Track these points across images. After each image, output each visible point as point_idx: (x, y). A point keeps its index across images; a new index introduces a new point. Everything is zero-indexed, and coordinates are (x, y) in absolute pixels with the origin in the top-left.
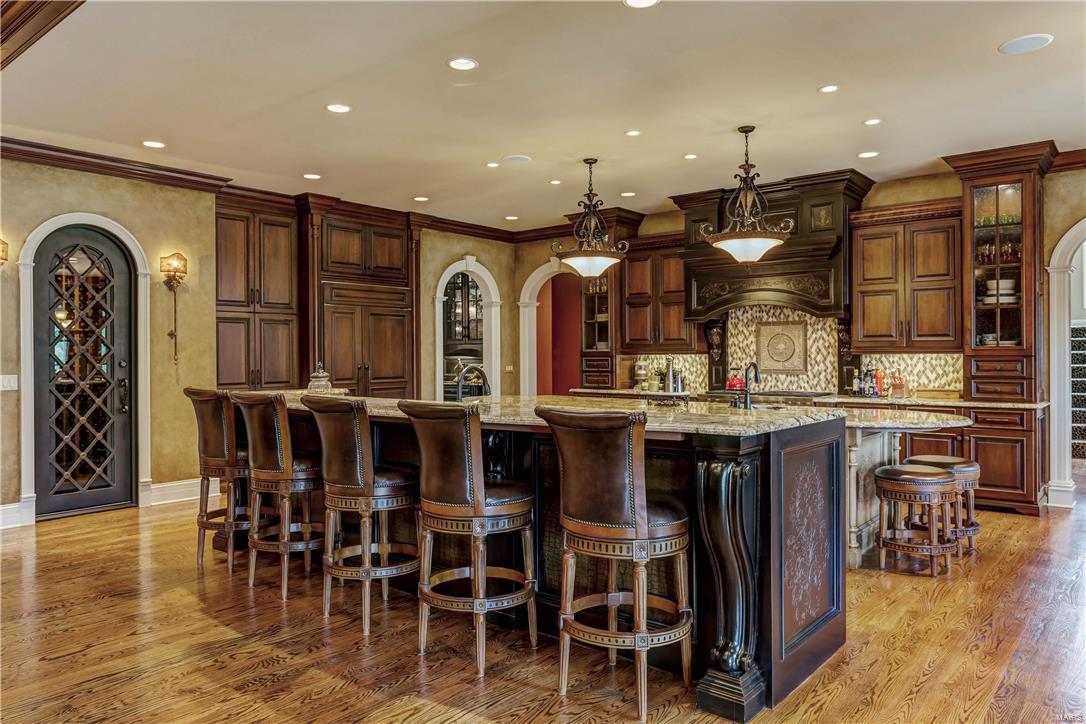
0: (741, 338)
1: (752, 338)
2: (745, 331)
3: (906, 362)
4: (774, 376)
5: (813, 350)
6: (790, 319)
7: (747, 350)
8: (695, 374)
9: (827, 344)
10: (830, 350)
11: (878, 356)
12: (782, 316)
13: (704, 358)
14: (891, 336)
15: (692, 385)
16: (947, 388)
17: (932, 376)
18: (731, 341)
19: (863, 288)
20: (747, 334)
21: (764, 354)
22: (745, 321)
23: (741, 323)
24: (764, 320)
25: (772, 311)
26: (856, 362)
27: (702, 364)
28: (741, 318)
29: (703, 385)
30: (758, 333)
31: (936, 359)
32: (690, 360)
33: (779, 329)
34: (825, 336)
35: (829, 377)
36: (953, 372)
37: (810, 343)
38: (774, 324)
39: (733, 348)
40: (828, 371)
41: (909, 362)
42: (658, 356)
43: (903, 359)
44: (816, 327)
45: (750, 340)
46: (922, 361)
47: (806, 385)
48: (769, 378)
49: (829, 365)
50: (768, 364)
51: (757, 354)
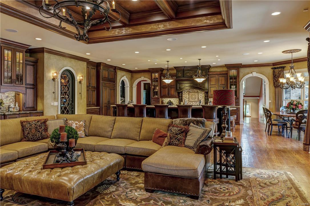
0: (185, 95)
1: (188, 95)
4: (192, 102)
6: (195, 91)
7: (187, 97)
8: (175, 102)
10: (203, 97)
11: (212, 99)
13: (178, 99)
15: (175, 104)
19: (210, 86)
21: (190, 98)
23: (185, 92)
24: (190, 92)
25: (192, 90)
26: (208, 100)
27: (177, 100)
30: (189, 94)
32: (174, 99)
33: (193, 93)
34: (202, 95)
37: (199, 96)
39: (184, 97)
44: (200, 93)
49: (203, 100)
50: (191, 100)
51: (189, 98)
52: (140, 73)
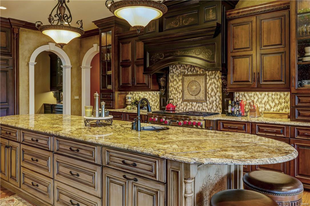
0: (175, 83)
1: (180, 83)
2: (177, 79)
3: (258, 96)
4: (191, 103)
5: (210, 89)
6: (198, 73)
7: (178, 89)
8: (154, 102)
9: (216, 86)
10: (218, 89)
11: (243, 93)
12: (194, 71)
15: (153, 107)
16: (281, 112)
17: (273, 105)
18: (170, 84)
19: (233, 54)
20: (178, 81)
21: (186, 91)
22: (177, 74)
23: (175, 75)
24: (186, 73)
25: (190, 69)
26: (231, 96)
28: (175, 72)
29: (158, 107)
31: (275, 95)
32: (151, 94)
33: (193, 78)
34: (216, 81)
35: (217, 104)
36: (285, 102)
37: (208, 85)
38: (191, 75)
39: (171, 88)
40: (217, 101)
41: (260, 96)
42: (138, 92)
43: (257, 95)
44: (211, 77)
45: (179, 84)
46: (267, 96)
47: (206, 108)
48: (188, 104)
49: (217, 97)
50: (187, 96)
51: (183, 91)
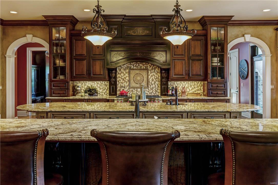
0: (122, 75)
1: (127, 75)
2: (124, 72)
3: (182, 84)
4: (136, 89)
5: (151, 80)
6: (142, 68)
7: (125, 80)
8: (102, 89)
9: (156, 78)
10: (157, 80)
11: (173, 82)
12: (139, 67)
13: (107, 83)
14: (183, 75)
15: (101, 94)
16: (195, 92)
17: (191, 89)
18: (118, 76)
20: (125, 73)
21: (132, 81)
22: (124, 68)
23: (122, 69)
24: (132, 68)
25: (135, 65)
26: (167, 84)
27: (106, 85)
28: (122, 67)
29: (106, 94)
30: (129, 73)
31: (192, 83)
32: (100, 83)
33: (137, 72)
34: (155, 74)
35: (156, 89)
36: (197, 87)
37: (149, 77)
38: (136, 69)
39: (119, 78)
40: (156, 87)
41: (183, 84)
42: (85, 82)
43: (182, 83)
44: (152, 71)
45: (126, 76)
46: (187, 84)
47: (148, 93)
48: (134, 90)
49: (156, 85)
50: (133, 84)
51: (129, 81)
52: (24, 27)
